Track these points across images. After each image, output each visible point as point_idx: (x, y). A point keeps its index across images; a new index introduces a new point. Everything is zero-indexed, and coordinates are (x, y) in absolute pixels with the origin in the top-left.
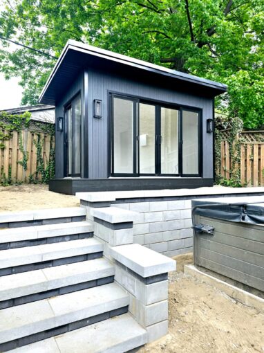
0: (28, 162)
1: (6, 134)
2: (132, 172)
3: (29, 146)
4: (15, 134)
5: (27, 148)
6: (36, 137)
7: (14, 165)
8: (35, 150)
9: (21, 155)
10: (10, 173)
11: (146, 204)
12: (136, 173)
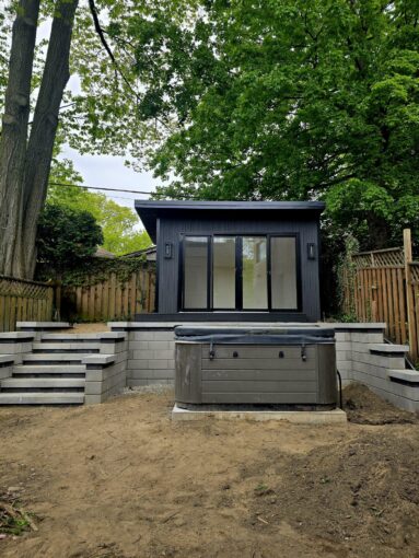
0: (146, 301)
1: (126, 275)
2: (205, 306)
3: (147, 286)
4: (134, 275)
5: (145, 287)
6: (153, 276)
7: (133, 304)
8: (153, 288)
9: (139, 294)
10: (129, 312)
11: (157, 333)
12: (210, 308)
